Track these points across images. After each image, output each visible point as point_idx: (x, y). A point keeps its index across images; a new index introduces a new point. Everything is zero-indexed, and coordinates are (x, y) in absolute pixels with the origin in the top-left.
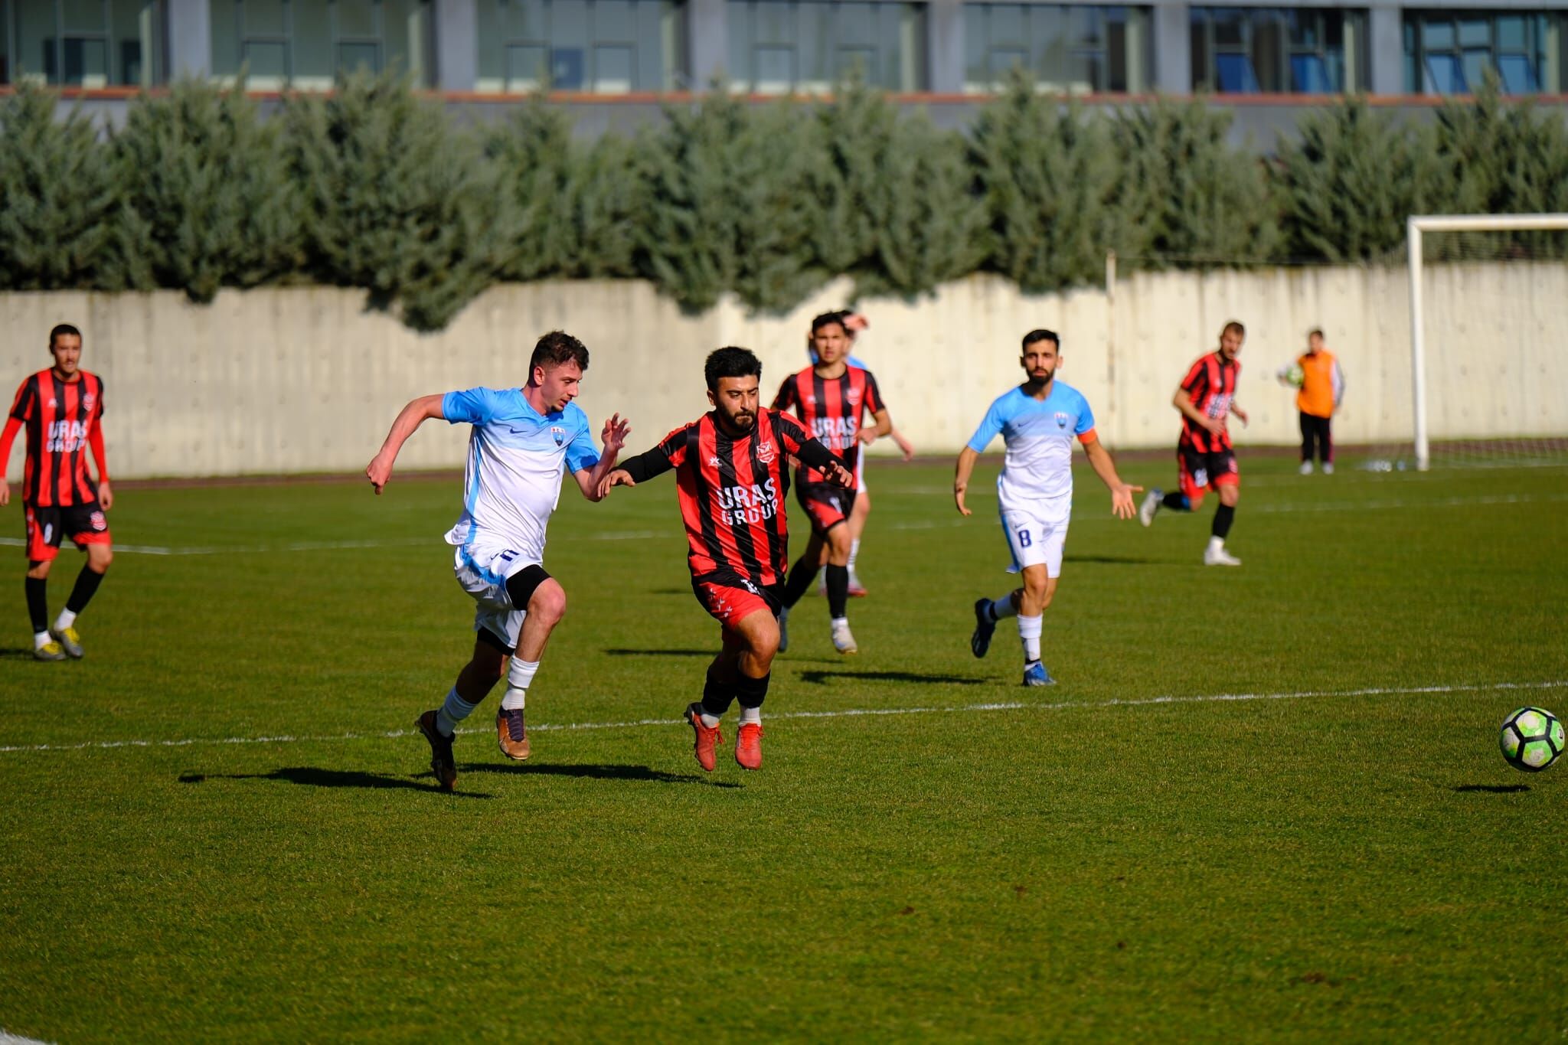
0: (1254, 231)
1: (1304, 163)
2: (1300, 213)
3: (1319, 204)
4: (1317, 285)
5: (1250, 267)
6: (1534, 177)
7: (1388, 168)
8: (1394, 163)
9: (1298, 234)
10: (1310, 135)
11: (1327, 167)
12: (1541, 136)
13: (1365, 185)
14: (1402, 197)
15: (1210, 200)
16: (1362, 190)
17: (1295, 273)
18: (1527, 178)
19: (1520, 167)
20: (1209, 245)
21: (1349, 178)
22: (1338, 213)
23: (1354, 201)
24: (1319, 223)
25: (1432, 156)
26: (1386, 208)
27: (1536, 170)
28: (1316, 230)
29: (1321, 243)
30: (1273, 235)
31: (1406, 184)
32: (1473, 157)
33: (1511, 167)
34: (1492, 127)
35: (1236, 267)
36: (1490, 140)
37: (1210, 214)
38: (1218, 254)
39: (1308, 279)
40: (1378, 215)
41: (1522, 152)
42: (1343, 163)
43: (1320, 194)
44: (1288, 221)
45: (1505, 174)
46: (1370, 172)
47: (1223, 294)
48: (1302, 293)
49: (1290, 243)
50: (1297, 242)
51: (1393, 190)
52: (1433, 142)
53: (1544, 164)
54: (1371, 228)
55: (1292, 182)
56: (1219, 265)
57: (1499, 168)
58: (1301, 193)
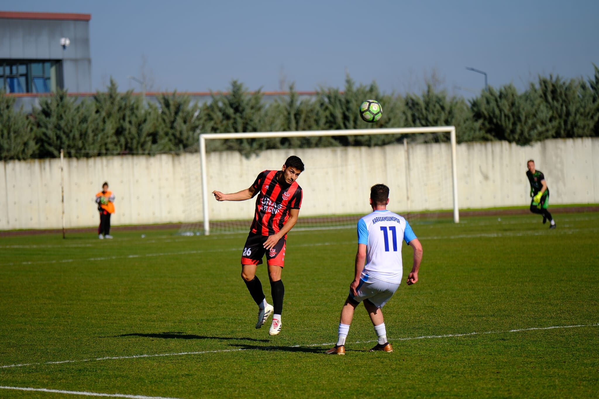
0: (26, 144)
1: (43, 117)
2: (44, 137)
3: (51, 133)
4: (50, 165)
5: (24, 159)
6: (133, 122)
7: (77, 120)
8: (79, 117)
9: (42, 146)
10: (45, 107)
11: (53, 119)
12: (135, 106)
13: (69, 126)
14: (83, 131)
15: (9, 133)
16: (68, 128)
17: (42, 161)
18: (130, 122)
19: (127, 119)
20: (9, 150)
21: (63, 123)
22: (58, 137)
23: (64, 133)
24: (51, 141)
25: (94, 115)
26: (77, 136)
27: (134, 120)
28: (50, 145)
29: (52, 149)
30: (33, 147)
31: (85, 125)
32: (109, 115)
33: (124, 119)
34: (116, 103)
35: (19, 159)
36: (116, 108)
37: (9, 137)
38: (12, 153)
39: (47, 163)
40: (74, 138)
41: (128, 113)
42: (60, 117)
43: (51, 130)
44: (39, 140)
45: (122, 121)
46: (71, 121)
47: (14, 169)
48: (44, 169)
49: (39, 149)
50: (42, 148)
51: (79, 128)
52: (94, 109)
53: (136, 116)
54: (71, 143)
55: (39, 126)
56: (12, 158)
57: (119, 120)
58: (44, 130)
